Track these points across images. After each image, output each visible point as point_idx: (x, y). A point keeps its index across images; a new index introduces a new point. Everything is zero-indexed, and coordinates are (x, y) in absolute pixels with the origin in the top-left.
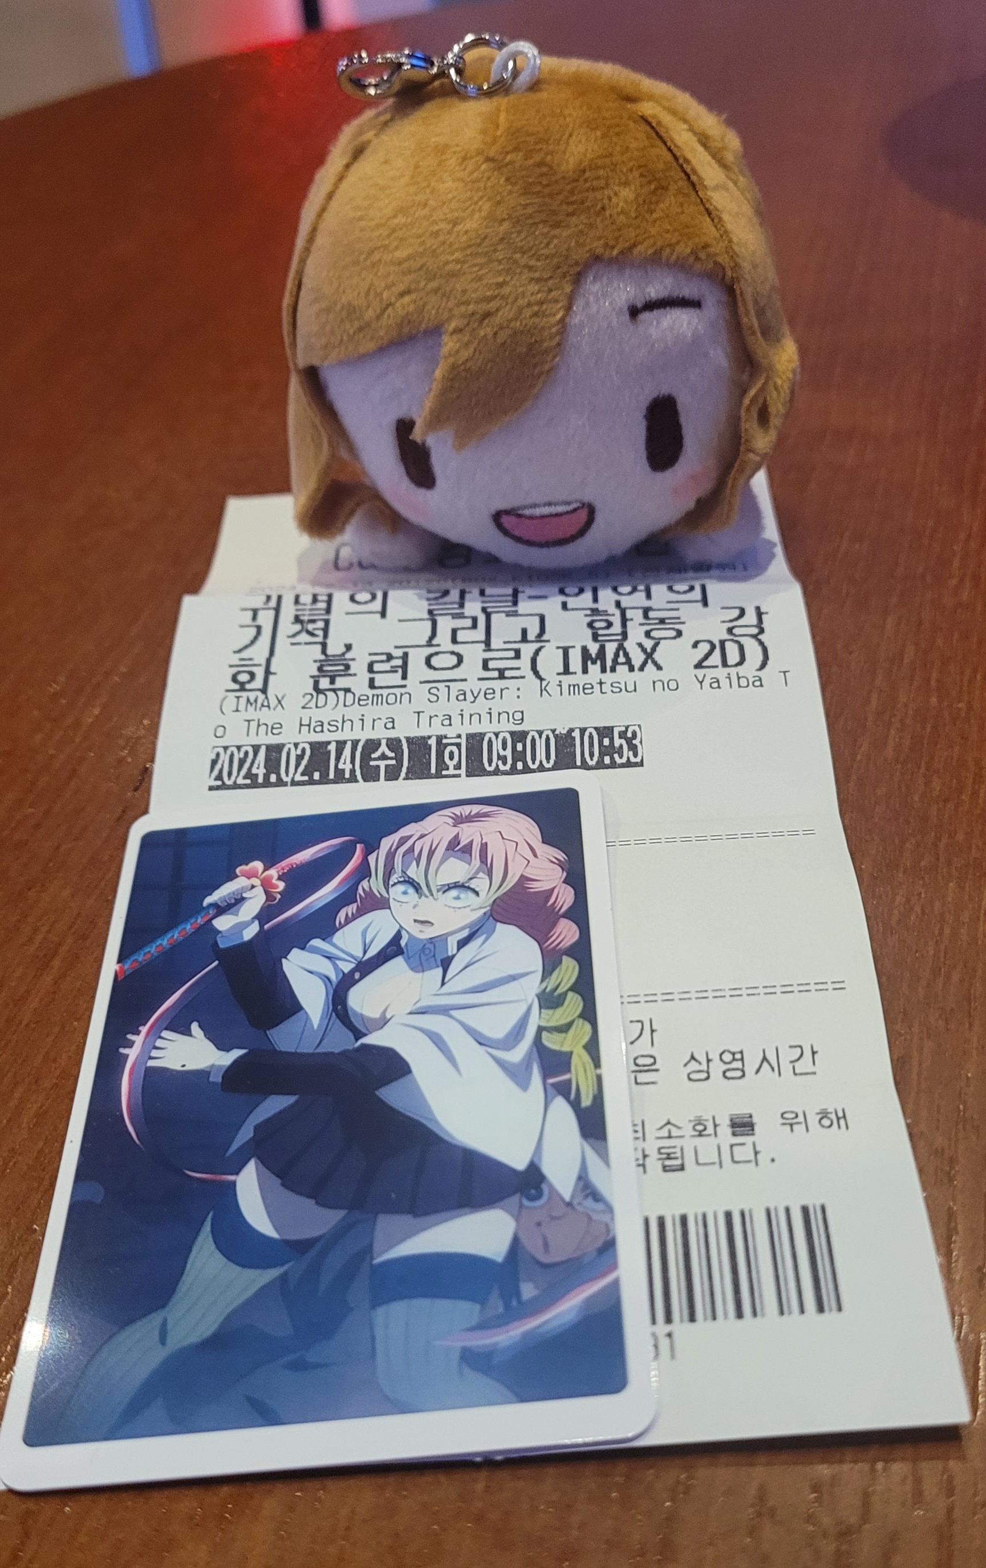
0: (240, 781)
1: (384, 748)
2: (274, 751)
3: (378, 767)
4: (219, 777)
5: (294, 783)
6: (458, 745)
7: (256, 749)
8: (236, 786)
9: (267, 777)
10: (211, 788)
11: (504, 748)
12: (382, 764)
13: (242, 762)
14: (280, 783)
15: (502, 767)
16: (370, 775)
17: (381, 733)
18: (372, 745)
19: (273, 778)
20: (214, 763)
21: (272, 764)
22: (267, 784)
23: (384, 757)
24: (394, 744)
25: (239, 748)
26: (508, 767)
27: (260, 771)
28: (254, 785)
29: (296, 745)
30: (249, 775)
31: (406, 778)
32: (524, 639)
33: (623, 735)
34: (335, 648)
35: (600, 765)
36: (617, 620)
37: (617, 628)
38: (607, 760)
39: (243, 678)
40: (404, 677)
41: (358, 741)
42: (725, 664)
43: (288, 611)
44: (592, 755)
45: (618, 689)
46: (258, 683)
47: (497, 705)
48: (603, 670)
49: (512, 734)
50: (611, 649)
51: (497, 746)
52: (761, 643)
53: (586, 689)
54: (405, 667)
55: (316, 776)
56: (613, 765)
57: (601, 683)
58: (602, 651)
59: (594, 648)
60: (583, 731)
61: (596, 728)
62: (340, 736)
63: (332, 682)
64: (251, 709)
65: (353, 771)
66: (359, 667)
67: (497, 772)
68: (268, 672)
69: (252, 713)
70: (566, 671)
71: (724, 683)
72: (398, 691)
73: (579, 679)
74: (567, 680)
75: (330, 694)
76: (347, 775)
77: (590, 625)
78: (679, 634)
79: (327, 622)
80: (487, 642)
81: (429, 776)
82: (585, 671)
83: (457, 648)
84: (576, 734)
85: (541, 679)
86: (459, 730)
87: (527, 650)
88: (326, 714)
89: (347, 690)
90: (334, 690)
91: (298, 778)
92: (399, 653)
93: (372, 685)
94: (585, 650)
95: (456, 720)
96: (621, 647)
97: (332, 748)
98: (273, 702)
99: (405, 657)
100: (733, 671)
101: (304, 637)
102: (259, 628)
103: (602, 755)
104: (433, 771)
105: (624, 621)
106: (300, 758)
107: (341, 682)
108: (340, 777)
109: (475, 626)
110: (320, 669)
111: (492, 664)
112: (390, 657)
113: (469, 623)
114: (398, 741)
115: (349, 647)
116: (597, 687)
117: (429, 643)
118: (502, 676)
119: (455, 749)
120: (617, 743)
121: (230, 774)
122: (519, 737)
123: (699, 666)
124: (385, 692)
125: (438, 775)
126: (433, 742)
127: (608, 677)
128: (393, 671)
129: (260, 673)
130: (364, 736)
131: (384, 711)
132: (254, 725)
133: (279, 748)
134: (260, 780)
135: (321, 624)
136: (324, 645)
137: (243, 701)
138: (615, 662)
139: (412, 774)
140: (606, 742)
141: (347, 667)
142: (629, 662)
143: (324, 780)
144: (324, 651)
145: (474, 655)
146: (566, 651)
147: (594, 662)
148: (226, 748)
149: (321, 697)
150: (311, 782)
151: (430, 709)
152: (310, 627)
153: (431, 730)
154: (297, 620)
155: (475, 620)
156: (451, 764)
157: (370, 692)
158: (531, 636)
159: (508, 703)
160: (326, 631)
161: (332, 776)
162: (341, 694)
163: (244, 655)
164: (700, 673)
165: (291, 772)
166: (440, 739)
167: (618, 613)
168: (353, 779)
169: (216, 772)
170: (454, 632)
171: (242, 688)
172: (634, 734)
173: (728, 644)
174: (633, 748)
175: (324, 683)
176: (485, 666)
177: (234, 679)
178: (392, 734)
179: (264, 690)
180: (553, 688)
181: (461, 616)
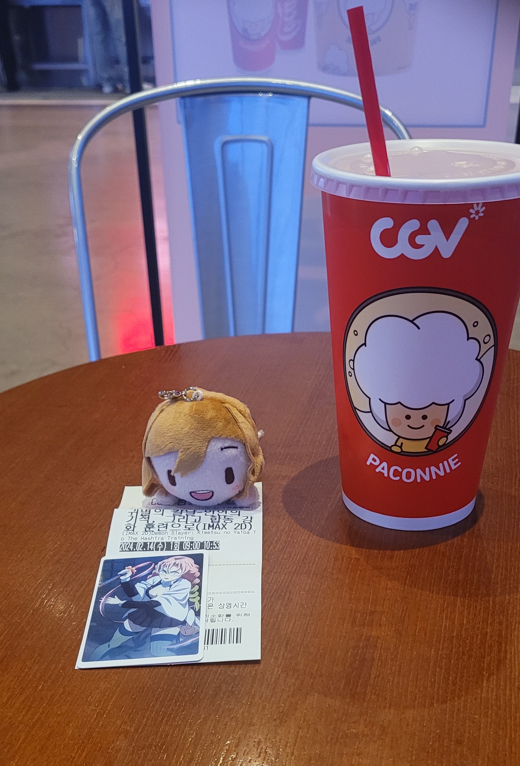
0: (127, 550)
1: (160, 544)
2: (135, 544)
3: (159, 548)
4: (122, 549)
5: (139, 551)
6: (178, 544)
7: (131, 543)
8: (126, 551)
9: (133, 549)
10: (120, 551)
11: (188, 544)
12: (160, 547)
13: (127, 546)
14: (136, 550)
15: (187, 549)
16: (157, 549)
17: (160, 541)
18: (158, 543)
19: (134, 549)
20: (121, 546)
21: (134, 547)
22: (133, 551)
23: (160, 546)
24: (163, 543)
25: (127, 543)
26: (189, 549)
27: (132, 548)
28: (130, 551)
29: (140, 543)
30: (129, 549)
31: (165, 550)
32: (195, 521)
33: (216, 543)
34: (150, 522)
35: (210, 549)
36: (218, 518)
37: (217, 520)
38: (211, 548)
39: (128, 528)
40: (166, 529)
41: (154, 543)
42: (241, 528)
43: (140, 513)
44: (208, 547)
45: (215, 533)
46: (132, 529)
47: (187, 536)
48: (213, 529)
49: (190, 542)
50: (215, 524)
51: (187, 544)
52: (250, 524)
53: (209, 533)
54: (167, 527)
55: (145, 549)
56: (213, 549)
57: (212, 532)
58: (213, 525)
59: (211, 524)
60: (206, 542)
61: (210, 542)
62: (150, 541)
63: (149, 529)
64: (130, 534)
65: (153, 549)
66: (156, 526)
67: (186, 550)
68: (134, 527)
69: (130, 535)
70: (204, 529)
71: (240, 532)
72: (165, 532)
73: (207, 531)
74: (204, 531)
75: (149, 532)
76: (152, 549)
77: (211, 519)
78: (232, 522)
79: (149, 516)
80: (187, 522)
81: (170, 550)
82: (209, 529)
83: (179, 523)
84: (205, 543)
85: (198, 530)
86: (178, 541)
87: (196, 524)
88: (147, 536)
89: (153, 531)
90: (150, 531)
91: (140, 550)
92: (166, 523)
93: (159, 530)
94: (209, 525)
95: (178, 538)
96: (218, 524)
97: (149, 544)
98: (135, 533)
99: (167, 525)
100: (243, 530)
101: (143, 519)
102: (133, 517)
103: (210, 547)
104: (171, 549)
105: (219, 518)
106: (141, 546)
107: (151, 529)
108: (150, 550)
109: (184, 518)
110: (147, 526)
111: (187, 527)
112: (163, 524)
113: (183, 517)
114: (164, 543)
115: (154, 522)
116: (211, 533)
117: (173, 522)
118: (189, 529)
119: (177, 545)
120: (214, 545)
121: (124, 548)
122: (192, 543)
123: (235, 529)
124: (161, 532)
125: (173, 550)
126: (172, 543)
127: (214, 530)
128: (164, 527)
129: (132, 527)
130: (156, 541)
131: (161, 536)
132: (130, 538)
133: (136, 543)
134: (131, 550)
135: (147, 516)
136: (148, 521)
137: (128, 533)
138: (216, 527)
139: (167, 550)
140: (212, 544)
141: (153, 526)
142: (219, 528)
143: (146, 550)
144: (148, 522)
145: (183, 524)
146: (205, 524)
147: (211, 527)
148: (124, 543)
149: (147, 532)
150: (143, 551)
151: (172, 536)
152: (145, 517)
153: (171, 540)
154: (142, 515)
155: (184, 517)
156: (176, 548)
157: (158, 532)
158: (197, 521)
159: (190, 535)
160: (148, 518)
161: (148, 549)
162: (151, 532)
163: (128, 522)
164: (235, 530)
165: (138, 548)
166: (173, 542)
167: (218, 516)
168: (153, 550)
169: (121, 548)
170: (179, 519)
171: (128, 529)
172: (218, 543)
173: (243, 524)
174: (218, 546)
175: (147, 529)
176: (186, 527)
177: (126, 528)
178: (163, 541)
179: (133, 530)
180: (201, 532)
181: (181, 516)
